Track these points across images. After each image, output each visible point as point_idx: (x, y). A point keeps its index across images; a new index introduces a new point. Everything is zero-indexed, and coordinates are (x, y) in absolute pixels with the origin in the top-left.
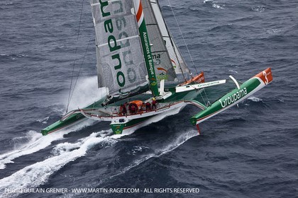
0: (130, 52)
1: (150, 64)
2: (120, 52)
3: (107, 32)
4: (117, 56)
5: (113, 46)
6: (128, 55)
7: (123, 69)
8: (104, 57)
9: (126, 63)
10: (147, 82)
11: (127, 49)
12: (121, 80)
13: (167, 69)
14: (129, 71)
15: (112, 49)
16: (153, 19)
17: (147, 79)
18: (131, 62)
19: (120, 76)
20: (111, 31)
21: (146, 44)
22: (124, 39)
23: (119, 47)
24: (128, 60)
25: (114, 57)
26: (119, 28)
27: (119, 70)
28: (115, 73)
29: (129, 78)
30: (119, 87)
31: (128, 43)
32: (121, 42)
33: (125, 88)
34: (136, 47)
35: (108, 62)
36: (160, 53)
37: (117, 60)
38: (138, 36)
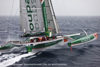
0: (37, 15)
1: (46, 23)
2: (32, 14)
3: (26, 3)
4: (30, 16)
5: (29, 10)
6: (36, 17)
7: (33, 22)
8: (24, 14)
9: (34, 20)
10: (44, 31)
11: (35, 13)
12: (32, 28)
13: (52, 29)
14: (36, 24)
15: (28, 12)
16: (48, 4)
17: (44, 30)
18: (37, 20)
19: (31, 25)
20: (28, 3)
21: (45, 13)
22: (34, 9)
23: (32, 12)
24: (35, 19)
25: (29, 16)
26: (32, 3)
27: (31, 22)
28: (29, 23)
29: (36, 27)
30: (31, 31)
31: (36, 11)
32: (32, 9)
33: (34, 32)
34: (40, 13)
35: (26, 17)
36: (50, 21)
37: (30, 17)
38: (41, 8)
